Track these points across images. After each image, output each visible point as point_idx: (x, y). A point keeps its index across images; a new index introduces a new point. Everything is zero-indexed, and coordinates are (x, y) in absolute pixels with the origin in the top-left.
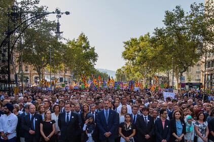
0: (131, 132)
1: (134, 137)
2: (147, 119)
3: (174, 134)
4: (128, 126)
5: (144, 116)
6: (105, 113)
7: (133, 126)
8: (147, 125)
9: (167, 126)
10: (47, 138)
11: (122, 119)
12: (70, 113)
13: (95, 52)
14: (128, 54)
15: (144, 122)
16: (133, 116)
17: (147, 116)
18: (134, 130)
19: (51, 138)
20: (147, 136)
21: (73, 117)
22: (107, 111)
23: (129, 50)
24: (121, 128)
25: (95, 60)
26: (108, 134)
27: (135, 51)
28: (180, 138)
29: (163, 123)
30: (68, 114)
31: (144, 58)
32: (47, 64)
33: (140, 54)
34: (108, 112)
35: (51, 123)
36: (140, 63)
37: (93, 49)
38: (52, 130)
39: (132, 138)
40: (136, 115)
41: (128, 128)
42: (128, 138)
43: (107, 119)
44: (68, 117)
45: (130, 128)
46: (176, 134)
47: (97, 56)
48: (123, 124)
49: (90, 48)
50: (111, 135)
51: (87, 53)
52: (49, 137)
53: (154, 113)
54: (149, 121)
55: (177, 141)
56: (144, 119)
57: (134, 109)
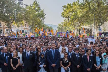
0: (68, 64)
1: (70, 67)
2: (78, 55)
3: (95, 65)
5: (76, 54)
7: (69, 60)
8: (78, 59)
9: (91, 60)
10: (14, 68)
11: (62, 55)
13: (44, 13)
14: (66, 14)
17: (78, 54)
18: (70, 63)
19: (17, 68)
20: (78, 66)
21: (31, 55)
23: (66, 11)
24: (61, 62)
25: (44, 18)
26: (54, 65)
27: (70, 12)
28: (99, 67)
29: (88, 58)
30: (28, 53)
31: (76, 16)
32: (13, 21)
33: (73, 14)
34: (54, 51)
36: (73, 20)
37: (43, 11)
38: (18, 63)
39: (69, 67)
40: (71, 53)
41: (66, 61)
44: (28, 55)
45: (67, 62)
46: (96, 65)
47: (45, 15)
48: (63, 58)
49: (41, 10)
50: (56, 66)
51: (39, 14)
52: (16, 67)
53: (82, 52)
54: (79, 57)
55: (97, 69)
56: (76, 55)
57: (70, 49)
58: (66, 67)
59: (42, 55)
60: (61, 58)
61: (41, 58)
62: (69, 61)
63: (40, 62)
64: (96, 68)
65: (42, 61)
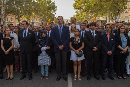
0: (80, 45)
2: (94, 33)
3: (119, 46)
4: (77, 40)
5: (92, 31)
6: (59, 28)
10: (6, 52)
12: (27, 30)
13: (55, 5)
14: (77, 5)
15: (92, 36)
16: (82, 33)
17: (94, 31)
18: (83, 44)
19: (10, 52)
20: (95, 49)
21: (30, 33)
22: (60, 27)
23: (78, 2)
24: (71, 43)
25: (55, 10)
26: (61, 47)
27: (82, 3)
28: (126, 50)
30: (25, 31)
31: (89, 6)
33: (86, 4)
35: (10, 39)
36: (86, 11)
37: (54, 3)
39: (82, 51)
40: (84, 31)
41: (78, 42)
42: (77, 51)
43: (60, 34)
45: (79, 42)
46: (122, 46)
47: (56, 7)
49: (52, 2)
51: (50, 6)
52: (8, 51)
53: (100, 29)
54: (96, 35)
55: (123, 52)
56: (92, 33)
57: (83, 26)
58: (78, 49)
59: (43, 33)
60: (70, 38)
61: (42, 37)
62: (81, 42)
63: (41, 44)
64: (122, 50)
65: (44, 42)
